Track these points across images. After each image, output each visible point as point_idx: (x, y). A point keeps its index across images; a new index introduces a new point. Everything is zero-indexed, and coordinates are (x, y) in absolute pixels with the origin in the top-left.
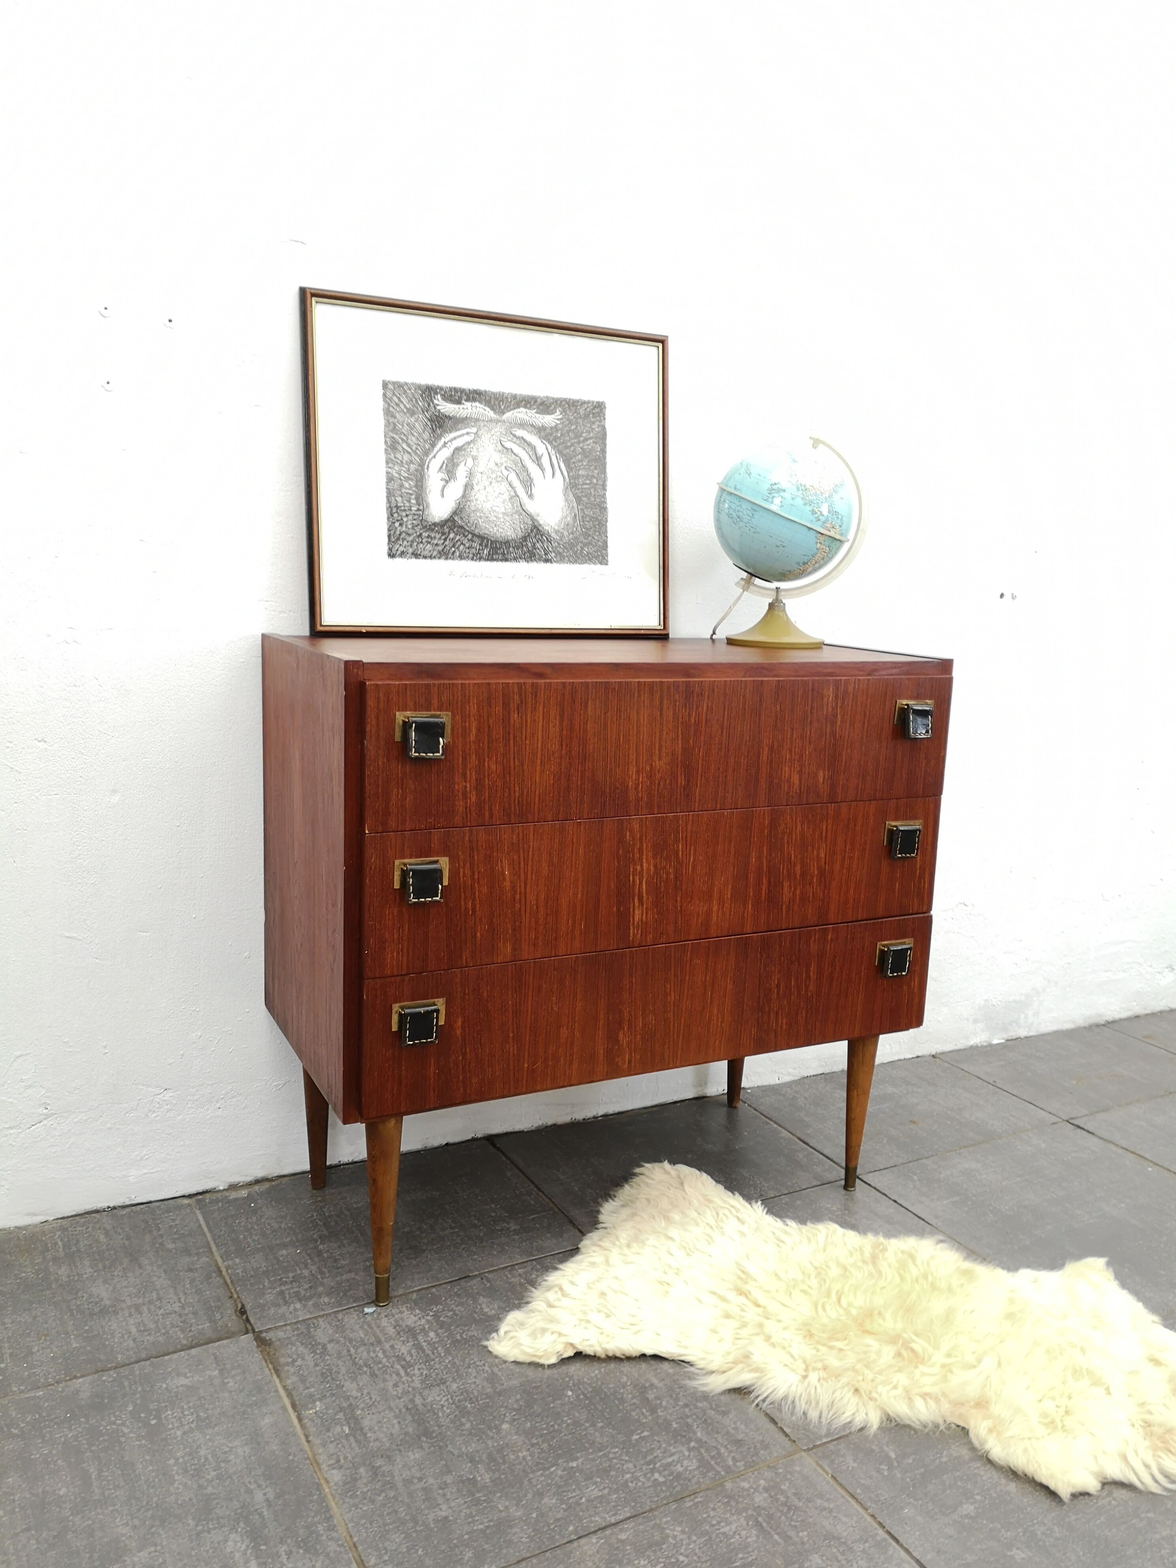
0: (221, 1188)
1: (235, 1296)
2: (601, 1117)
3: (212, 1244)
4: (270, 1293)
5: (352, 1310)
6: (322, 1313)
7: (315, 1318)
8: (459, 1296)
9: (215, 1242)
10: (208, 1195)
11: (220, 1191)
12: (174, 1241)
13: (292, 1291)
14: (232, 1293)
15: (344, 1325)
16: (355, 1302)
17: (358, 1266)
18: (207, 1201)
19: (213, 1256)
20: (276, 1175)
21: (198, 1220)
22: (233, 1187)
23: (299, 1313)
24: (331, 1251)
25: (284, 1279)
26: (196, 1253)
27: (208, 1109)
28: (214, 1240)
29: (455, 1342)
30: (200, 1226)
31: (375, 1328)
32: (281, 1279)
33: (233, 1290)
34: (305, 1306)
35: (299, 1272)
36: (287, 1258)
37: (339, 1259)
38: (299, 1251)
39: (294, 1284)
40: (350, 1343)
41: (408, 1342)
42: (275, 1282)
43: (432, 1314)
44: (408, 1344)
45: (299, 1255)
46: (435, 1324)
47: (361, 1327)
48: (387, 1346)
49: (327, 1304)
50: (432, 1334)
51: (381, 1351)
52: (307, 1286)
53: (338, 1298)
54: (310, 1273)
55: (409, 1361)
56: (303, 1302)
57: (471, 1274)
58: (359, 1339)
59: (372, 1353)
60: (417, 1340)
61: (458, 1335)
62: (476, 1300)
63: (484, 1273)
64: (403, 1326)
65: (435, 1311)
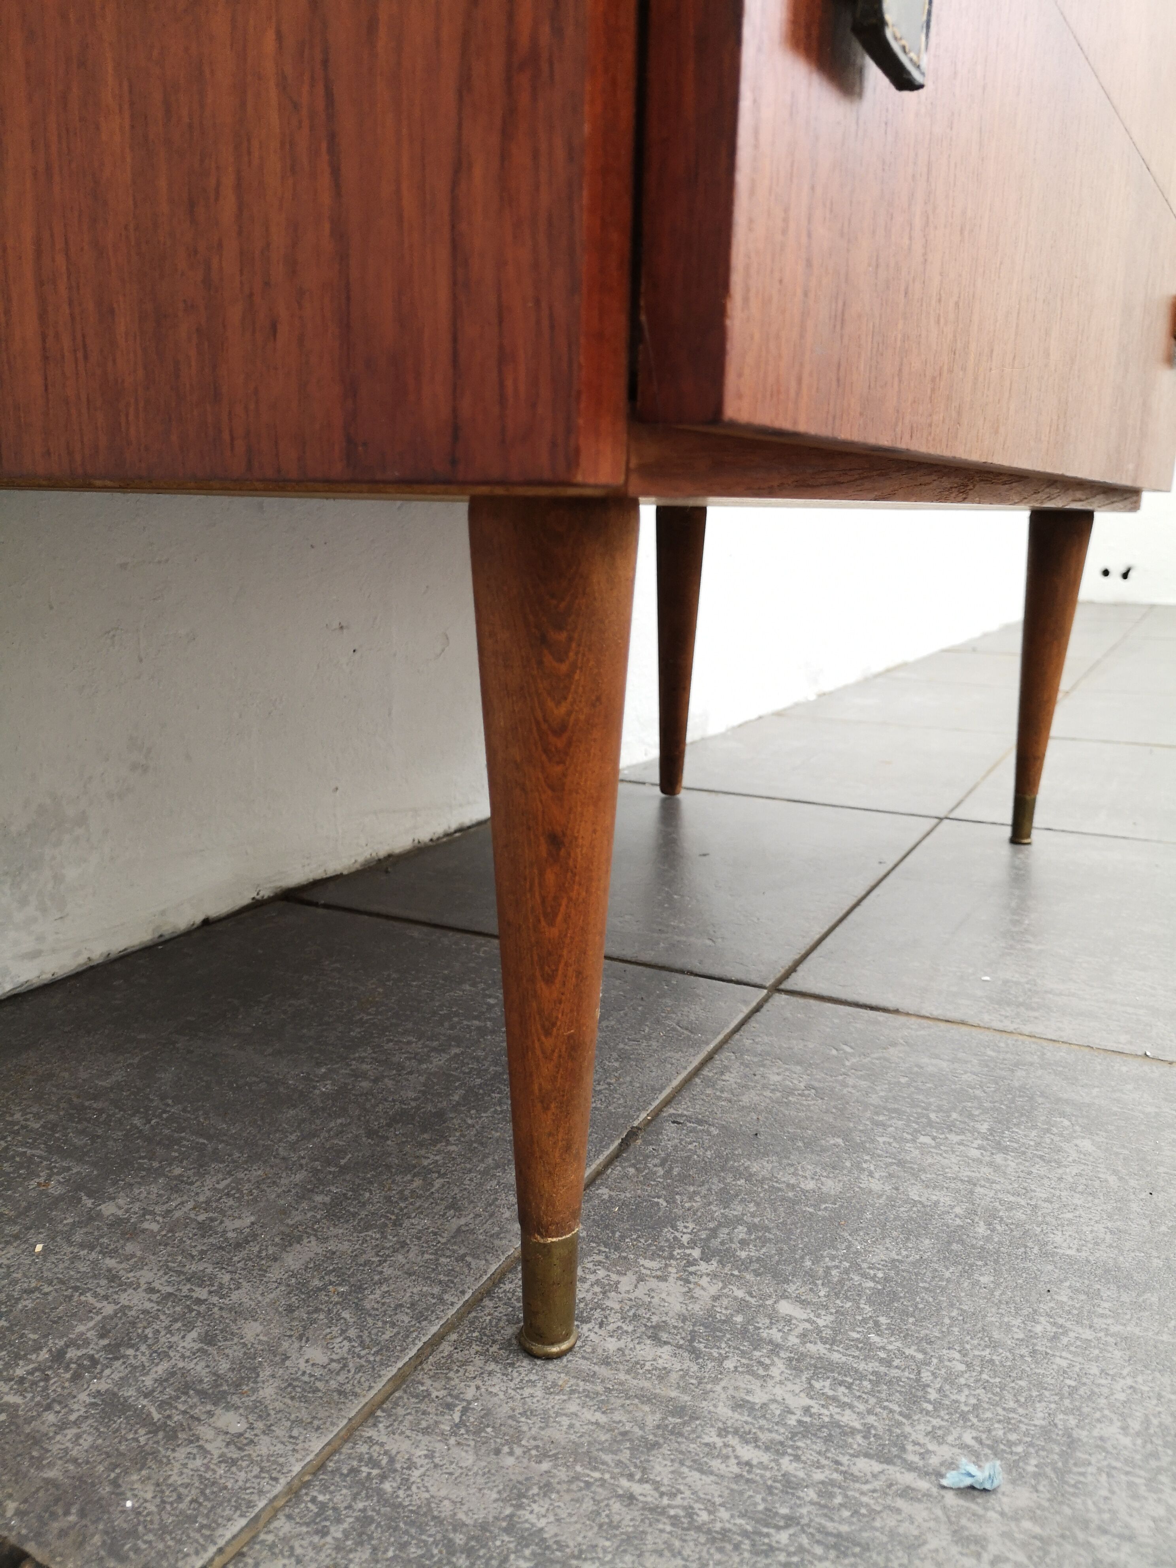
2: (456, 832)
4: (62, 1427)
5: (446, 1348)
6: (354, 1408)
7: (350, 1434)
8: (689, 1180)
13: (149, 1381)
15: (487, 1413)
16: (420, 1317)
17: (296, 1217)
23: (264, 1446)
24: (159, 1209)
25: (72, 1353)
29: (883, 1300)
31: (603, 1371)
32: (58, 1355)
34: (260, 1410)
35: (109, 1309)
36: (16, 1282)
37: (212, 1220)
38: (39, 1248)
39: (130, 1352)
40: (593, 1463)
41: (766, 1367)
42: (47, 1378)
43: (696, 1253)
44: (775, 1371)
45: (53, 1258)
46: (749, 1277)
47: (551, 1390)
48: (724, 1411)
49: (334, 1366)
50: (785, 1308)
51: (733, 1440)
52: (190, 1341)
53: (352, 1333)
54: (154, 1297)
55: (868, 1428)
56: (235, 1399)
57: (636, 1124)
58: (603, 1437)
59: (716, 1464)
60: (777, 1346)
61: (855, 1278)
62: (746, 1174)
63: (660, 1109)
64: (674, 1322)
65: (692, 1242)
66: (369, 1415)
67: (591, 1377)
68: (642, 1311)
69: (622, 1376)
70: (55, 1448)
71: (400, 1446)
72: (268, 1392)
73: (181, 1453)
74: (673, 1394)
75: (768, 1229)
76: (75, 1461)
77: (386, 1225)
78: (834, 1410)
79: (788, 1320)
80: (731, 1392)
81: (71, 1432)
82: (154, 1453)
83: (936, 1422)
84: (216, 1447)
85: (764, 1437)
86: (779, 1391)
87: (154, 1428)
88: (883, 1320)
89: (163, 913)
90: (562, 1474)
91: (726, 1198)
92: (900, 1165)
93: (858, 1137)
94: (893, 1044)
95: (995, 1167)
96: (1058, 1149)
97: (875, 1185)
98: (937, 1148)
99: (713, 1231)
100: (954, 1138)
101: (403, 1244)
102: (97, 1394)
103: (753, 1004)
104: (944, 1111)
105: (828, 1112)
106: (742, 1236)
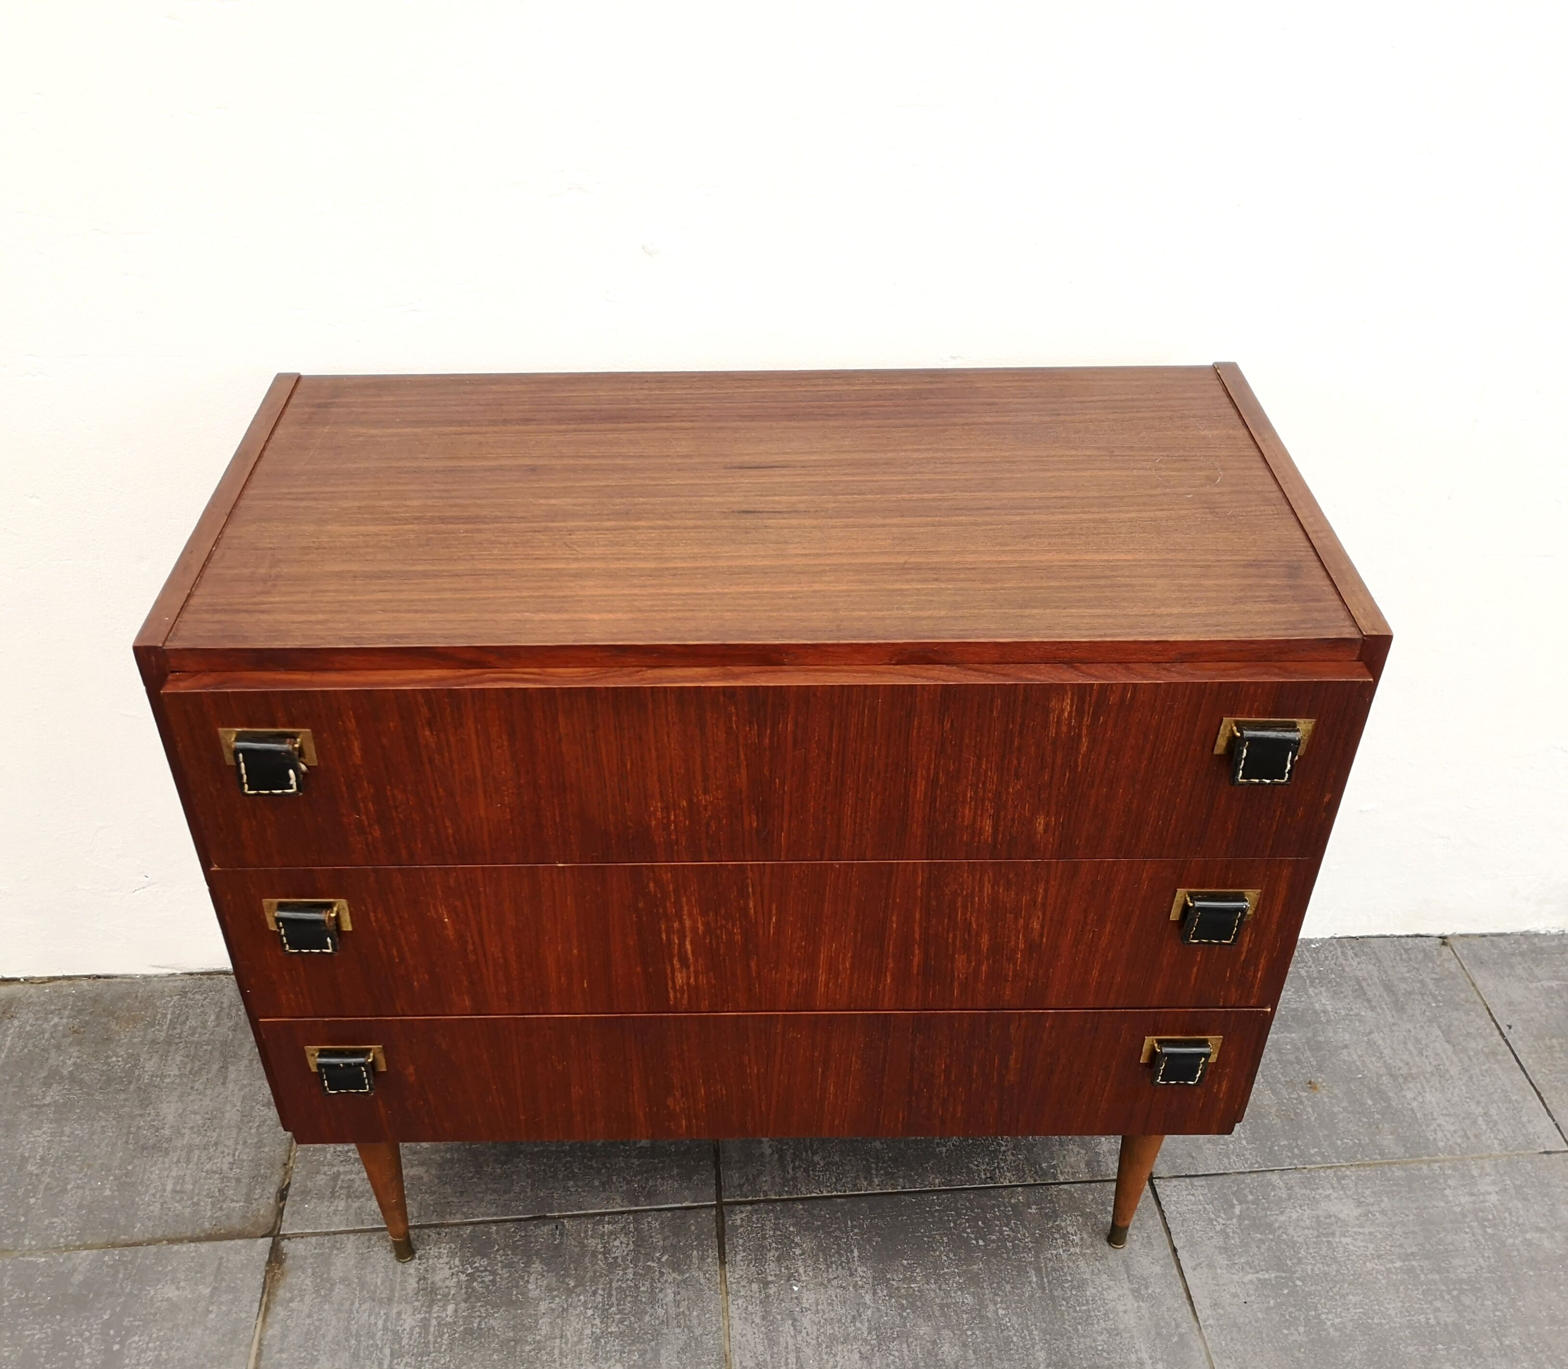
1: (290, 1165)
6: (359, 1227)
7: (349, 1232)
8: (515, 1248)
14: (289, 1158)
15: (371, 1257)
23: (337, 1218)
31: (399, 1275)
40: (361, 1291)
41: (419, 1313)
43: (470, 1271)
44: (418, 1316)
46: (464, 1291)
47: (386, 1267)
48: (395, 1311)
50: (451, 1308)
51: (384, 1317)
55: (404, 1346)
58: (372, 1288)
59: (373, 1317)
60: (430, 1312)
61: (478, 1320)
62: (528, 1264)
63: (564, 1217)
64: (429, 1282)
65: (476, 1267)
67: (394, 1273)
68: (431, 1271)
69: (399, 1280)
71: (351, 1245)
72: (356, 1205)
73: (326, 1203)
74: (397, 1295)
76: (315, 1185)
80: (404, 1309)
81: (323, 1176)
82: (325, 1198)
83: (413, 1363)
84: (332, 1208)
85: (389, 1323)
86: (409, 1320)
87: (332, 1192)
88: (457, 1335)
90: (354, 1286)
91: (509, 1265)
92: (564, 1310)
93: (578, 1290)
94: (681, 1273)
95: (580, 1341)
96: (607, 1360)
97: (543, 1307)
98: (585, 1318)
99: (486, 1270)
100: (597, 1321)
101: (435, 1193)
102: (338, 1171)
103: (696, 1204)
104: (620, 1312)
105: (595, 1272)
106: (486, 1279)
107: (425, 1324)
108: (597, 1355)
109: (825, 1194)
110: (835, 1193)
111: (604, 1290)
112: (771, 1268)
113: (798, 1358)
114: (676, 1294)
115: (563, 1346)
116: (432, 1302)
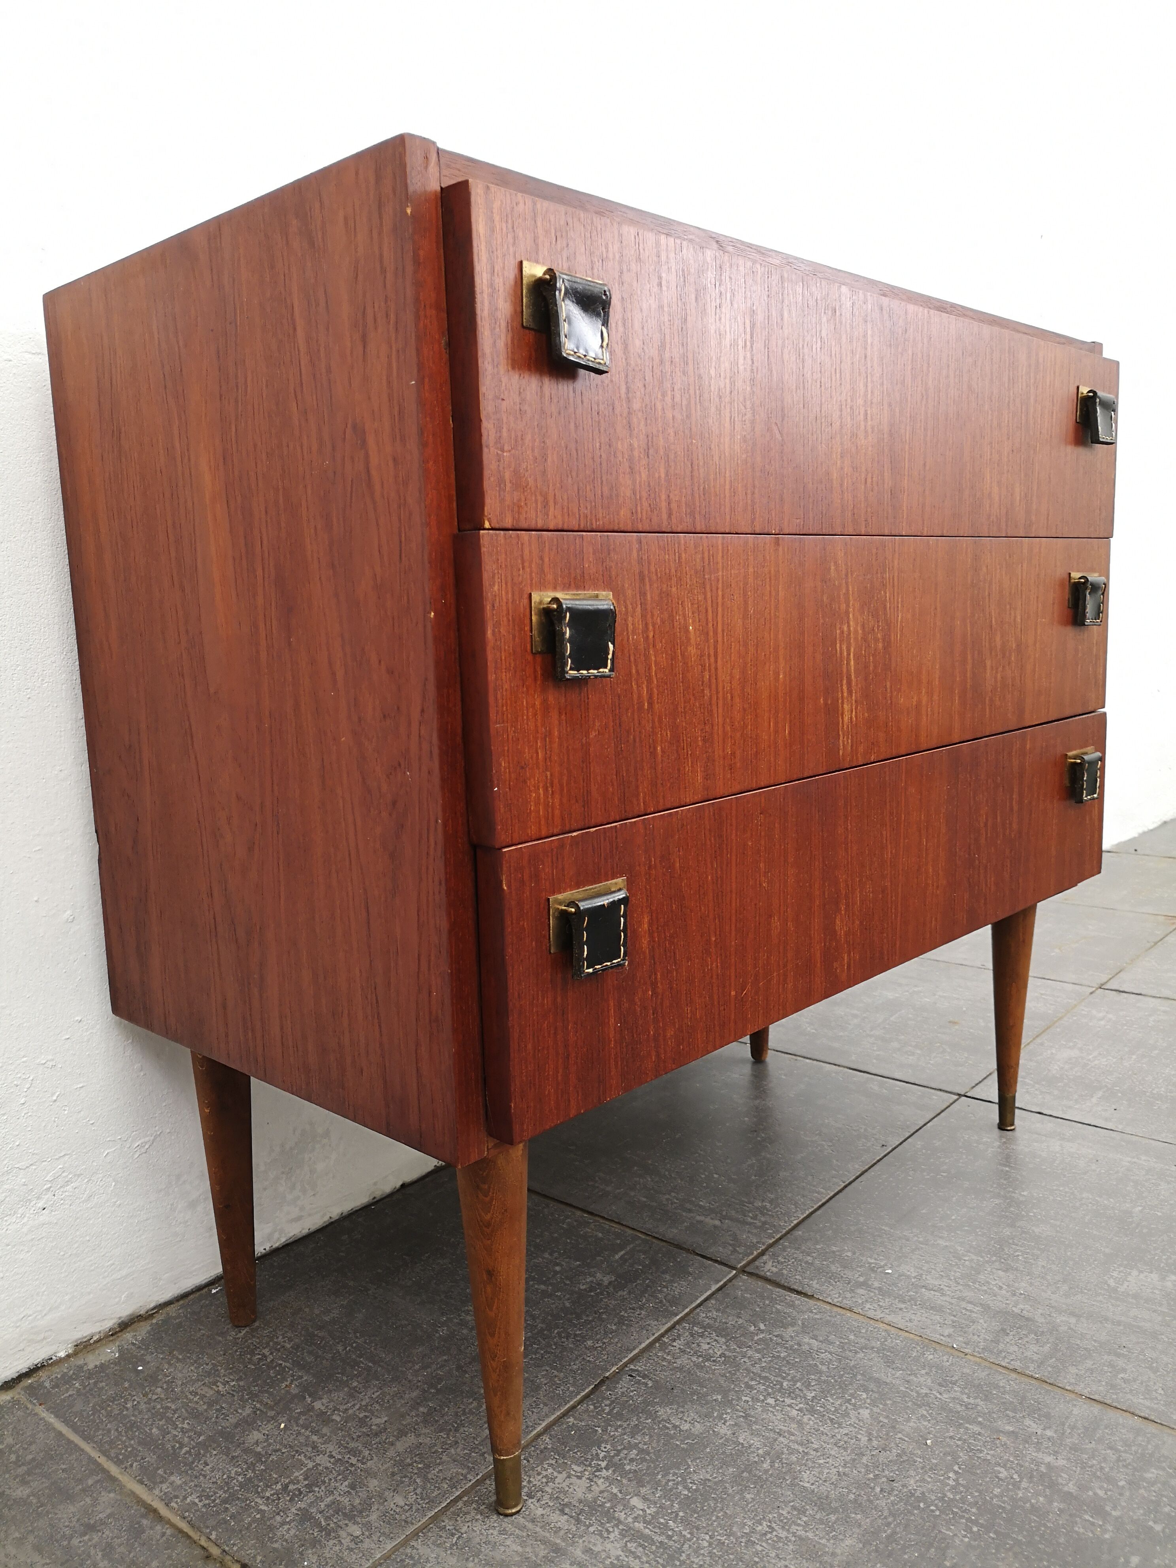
0: (62, 1354)
1: (215, 1551)
3: (102, 1460)
4: (283, 1523)
5: (460, 1504)
6: (410, 1530)
7: (405, 1543)
8: (619, 1417)
9: (109, 1457)
10: (42, 1374)
11: (60, 1361)
12: (24, 1483)
13: (323, 1505)
14: (203, 1548)
15: (469, 1540)
16: (453, 1486)
17: (408, 1420)
18: (47, 1384)
19: (122, 1487)
20: (152, 1305)
21: (49, 1427)
22: (83, 1347)
23: (367, 1544)
24: (342, 1408)
25: (291, 1487)
26: (84, 1490)
27: (23, 1216)
28: (105, 1453)
29: (687, 1503)
30: (60, 1434)
31: (530, 1525)
32: (285, 1487)
33: (203, 1542)
34: (368, 1526)
35: (311, 1465)
36: (270, 1445)
37: (366, 1417)
38: (283, 1426)
39: (317, 1489)
41: (609, 1532)
42: (279, 1499)
43: (603, 1464)
44: (612, 1536)
45: (288, 1432)
46: (625, 1481)
47: (503, 1532)
48: (578, 1553)
49: (407, 1507)
50: (635, 1501)
52: (344, 1487)
53: (419, 1491)
54: (332, 1460)
56: (359, 1520)
57: (607, 1374)
60: (620, 1522)
61: (680, 1488)
62: (654, 1416)
63: (626, 1365)
64: (575, 1503)
65: (605, 1457)
66: (415, 1535)
67: (523, 1528)
68: (562, 1496)
69: (538, 1529)
70: (279, 1534)
71: (424, 1550)
72: (374, 1517)
73: (331, 1542)
74: (558, 1541)
75: (648, 1453)
76: (286, 1541)
77: (450, 1430)
78: (631, 1559)
79: (633, 1508)
80: (586, 1544)
81: (286, 1527)
82: (320, 1541)
84: (346, 1541)
86: (609, 1546)
87: (321, 1529)
88: (681, 1514)
89: (375, 1184)
91: (635, 1431)
92: (745, 1417)
93: (731, 1396)
94: (793, 1324)
95: (800, 1424)
96: (846, 1414)
97: (723, 1430)
98: (774, 1407)
99: (619, 1452)
100: (788, 1401)
101: (457, 1442)
102: (300, 1509)
103: (722, 1283)
104: (794, 1380)
105: (724, 1375)
106: (633, 1456)
107: (629, 1534)
108: (832, 1420)
109: (802, 1217)
110: (807, 1213)
111: (752, 1379)
112: (848, 1274)
113: (970, 1303)
114: (815, 1338)
115: (793, 1438)
116: (609, 1516)
